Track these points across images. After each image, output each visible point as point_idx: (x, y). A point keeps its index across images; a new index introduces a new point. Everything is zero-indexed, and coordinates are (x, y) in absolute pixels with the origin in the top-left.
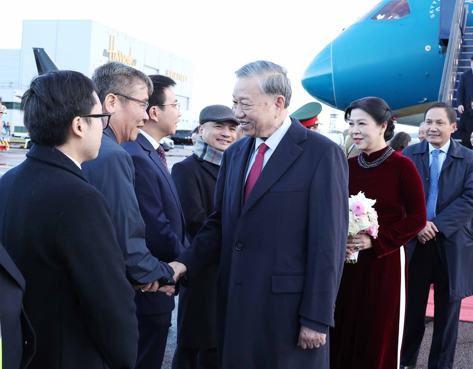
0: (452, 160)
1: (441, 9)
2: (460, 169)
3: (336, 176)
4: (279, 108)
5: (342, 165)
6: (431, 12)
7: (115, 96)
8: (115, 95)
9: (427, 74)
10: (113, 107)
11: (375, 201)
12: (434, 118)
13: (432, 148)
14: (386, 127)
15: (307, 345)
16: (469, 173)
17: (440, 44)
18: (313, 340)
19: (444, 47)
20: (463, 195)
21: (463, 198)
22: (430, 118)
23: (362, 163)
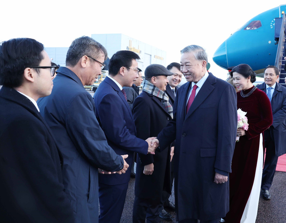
0: (277, 92)
1: (275, 24)
2: (281, 96)
3: (231, 100)
4: (204, 67)
5: (234, 95)
6: (271, 26)
7: (88, 58)
8: (88, 56)
9: (269, 54)
10: (85, 64)
11: (246, 113)
12: (269, 73)
13: (267, 87)
14: (250, 78)
15: (219, 182)
16: (285, 98)
17: (275, 40)
18: (221, 180)
19: (277, 41)
20: (282, 109)
21: (282, 110)
22: (267, 73)
23: (242, 95)
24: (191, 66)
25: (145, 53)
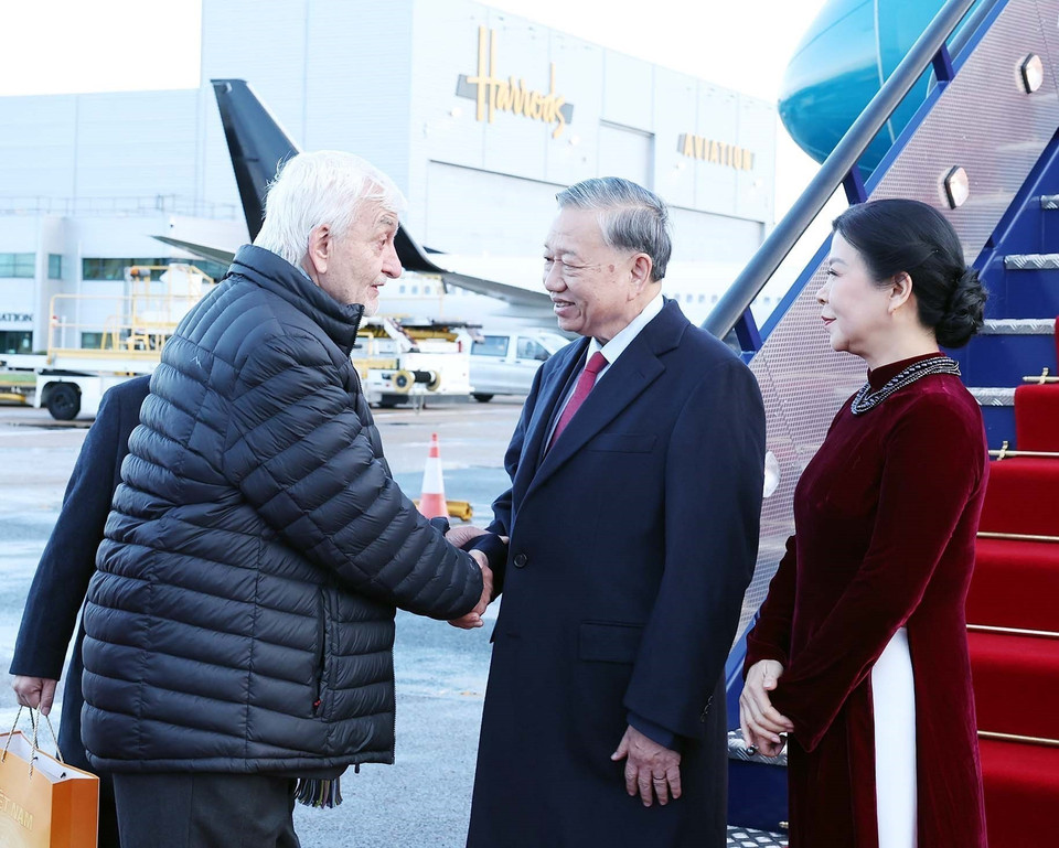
4: (638, 280)
18: (649, 763)
24: (578, 271)
25: (604, 122)
